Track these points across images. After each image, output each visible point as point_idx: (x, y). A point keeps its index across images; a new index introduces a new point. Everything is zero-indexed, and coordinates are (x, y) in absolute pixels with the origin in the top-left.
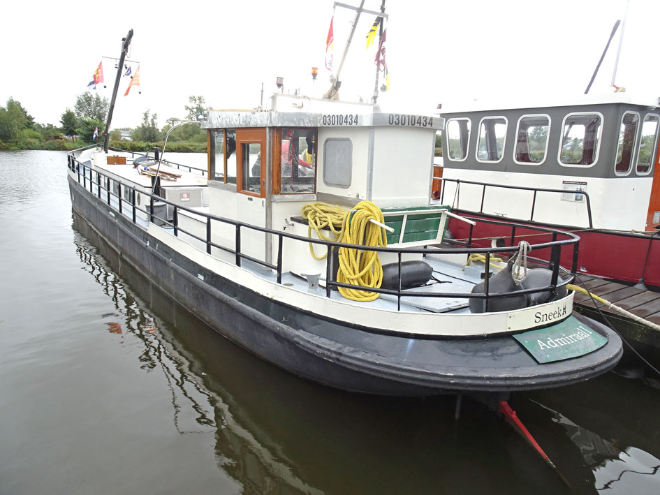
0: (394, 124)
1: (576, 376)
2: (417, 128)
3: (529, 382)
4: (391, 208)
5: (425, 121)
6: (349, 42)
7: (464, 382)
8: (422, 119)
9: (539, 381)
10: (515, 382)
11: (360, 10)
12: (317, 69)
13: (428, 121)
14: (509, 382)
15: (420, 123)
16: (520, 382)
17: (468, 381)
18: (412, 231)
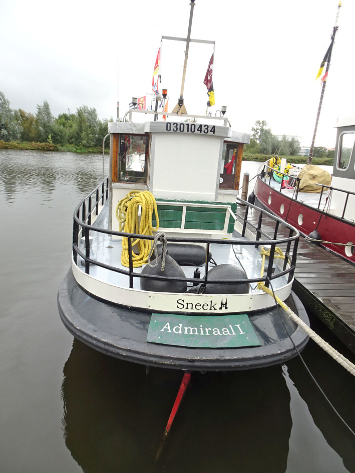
0: (172, 131)
1: (168, 362)
2: (198, 134)
3: (121, 352)
4: (169, 199)
5: (207, 129)
6: (185, 67)
7: (82, 337)
8: (203, 128)
9: (129, 354)
10: (111, 349)
11: (188, 40)
12: (166, 90)
13: (210, 129)
14: (107, 347)
15: (201, 131)
16: (114, 350)
17: (85, 337)
18: (194, 220)
